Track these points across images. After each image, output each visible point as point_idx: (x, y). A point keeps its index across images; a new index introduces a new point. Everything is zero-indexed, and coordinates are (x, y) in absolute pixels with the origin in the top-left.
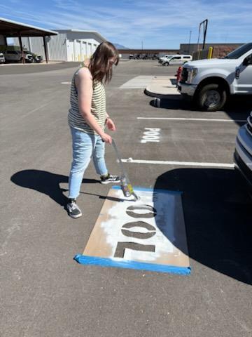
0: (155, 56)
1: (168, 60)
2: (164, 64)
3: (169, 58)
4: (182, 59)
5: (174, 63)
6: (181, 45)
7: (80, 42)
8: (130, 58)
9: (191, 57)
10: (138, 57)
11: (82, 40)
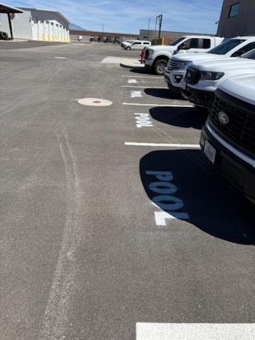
0: (115, 40)
1: (130, 45)
2: (126, 49)
3: (130, 42)
4: (142, 44)
5: (135, 48)
6: (141, 30)
7: (48, 22)
8: (91, 40)
9: (150, 43)
10: (99, 40)
11: (50, 21)
